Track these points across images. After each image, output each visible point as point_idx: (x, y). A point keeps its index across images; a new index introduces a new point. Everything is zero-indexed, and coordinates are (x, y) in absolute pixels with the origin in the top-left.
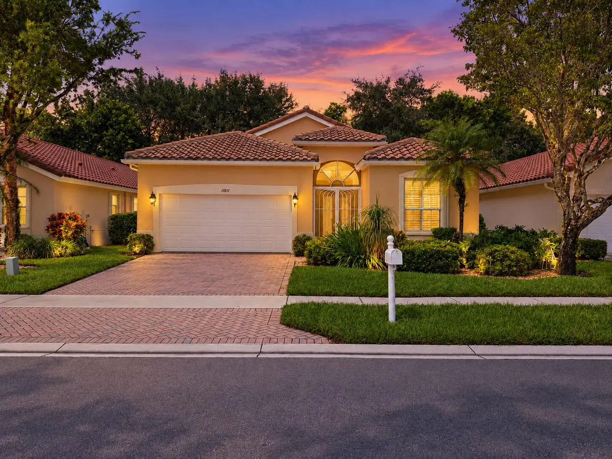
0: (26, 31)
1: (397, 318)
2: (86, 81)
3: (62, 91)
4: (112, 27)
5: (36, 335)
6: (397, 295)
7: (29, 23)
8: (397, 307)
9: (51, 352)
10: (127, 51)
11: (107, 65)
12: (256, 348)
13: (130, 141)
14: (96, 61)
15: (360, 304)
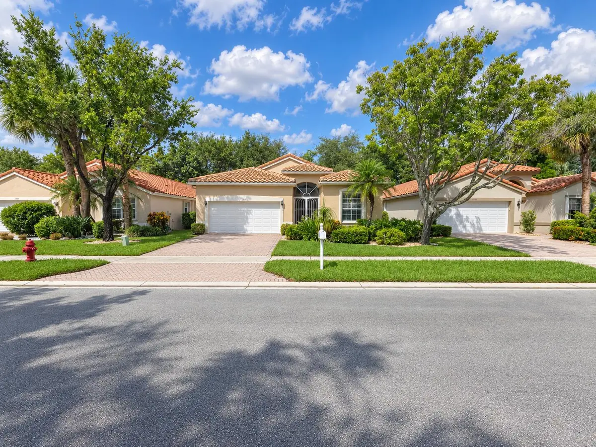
0: (128, 113)
1: (324, 268)
2: (165, 140)
3: (150, 146)
4: (178, 109)
5: (131, 277)
6: (324, 255)
7: (129, 109)
8: (324, 261)
9: (138, 286)
10: (187, 123)
11: (177, 130)
12: (246, 284)
13: (196, 172)
14: (170, 129)
15: (310, 260)
